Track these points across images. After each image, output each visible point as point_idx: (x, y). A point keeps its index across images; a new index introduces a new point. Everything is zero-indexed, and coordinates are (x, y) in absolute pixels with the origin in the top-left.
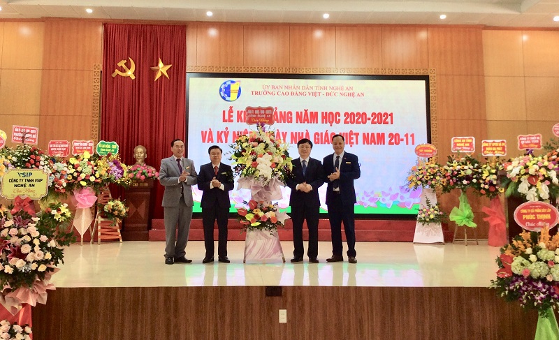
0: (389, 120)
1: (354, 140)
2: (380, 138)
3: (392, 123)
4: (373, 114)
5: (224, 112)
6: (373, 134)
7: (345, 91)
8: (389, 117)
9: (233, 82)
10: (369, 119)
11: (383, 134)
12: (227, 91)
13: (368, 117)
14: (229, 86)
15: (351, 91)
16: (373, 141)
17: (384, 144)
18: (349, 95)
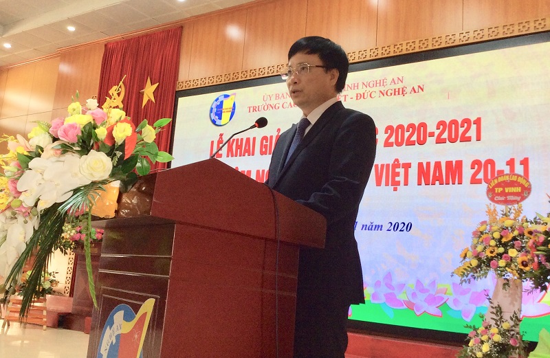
0: (472, 133)
1: (401, 179)
2: (453, 171)
3: (478, 139)
4: (441, 123)
5: (212, 142)
6: (438, 165)
7: (390, 87)
8: (474, 127)
9: (226, 96)
10: (432, 134)
11: (459, 163)
12: (218, 111)
13: (429, 130)
14: (222, 102)
15: (400, 85)
16: (438, 179)
17: (460, 183)
18: (397, 92)
